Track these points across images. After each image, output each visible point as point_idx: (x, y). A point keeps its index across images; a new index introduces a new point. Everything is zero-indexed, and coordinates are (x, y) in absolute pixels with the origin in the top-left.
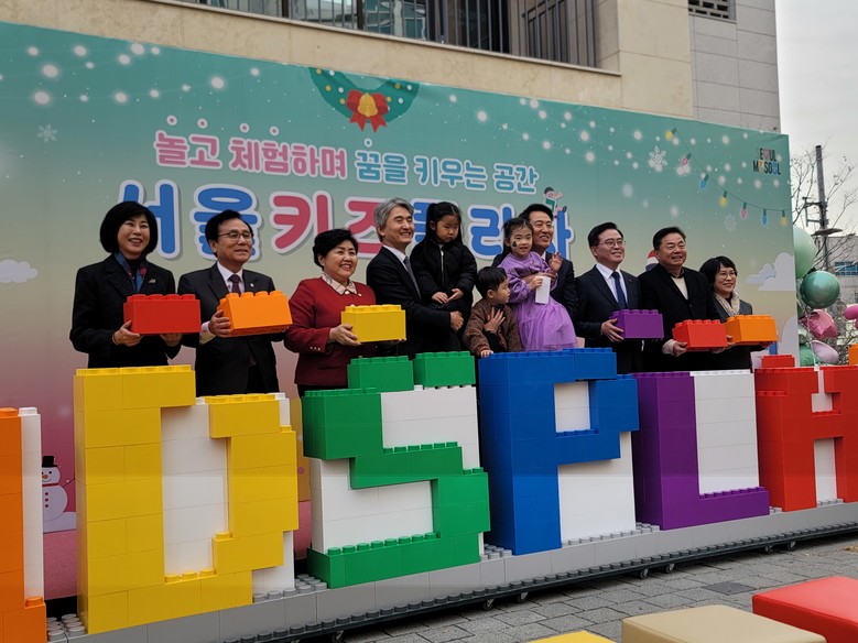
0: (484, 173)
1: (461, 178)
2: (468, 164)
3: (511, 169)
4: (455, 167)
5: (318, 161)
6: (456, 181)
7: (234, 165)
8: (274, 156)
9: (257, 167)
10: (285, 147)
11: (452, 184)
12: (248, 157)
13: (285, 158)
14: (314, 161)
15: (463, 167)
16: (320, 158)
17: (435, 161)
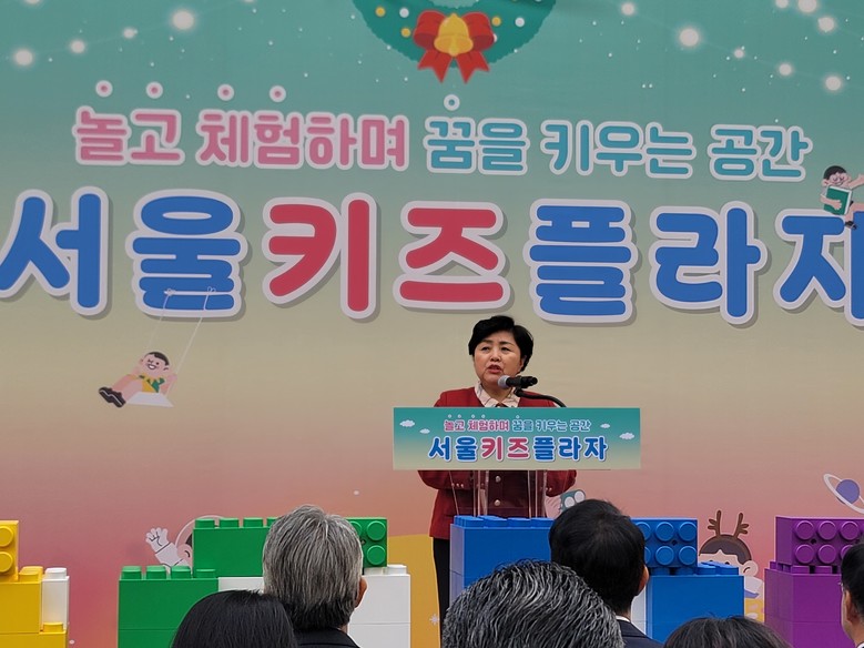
0: (688, 145)
1: (639, 157)
2: (655, 130)
3: (749, 136)
4: (627, 137)
5: (354, 141)
6: (626, 163)
7: (205, 156)
8: (275, 137)
9: (244, 158)
10: (295, 121)
11: (619, 168)
12: (230, 141)
13: (295, 139)
14: (346, 141)
15: (645, 135)
16: (359, 136)
17: (585, 129)
